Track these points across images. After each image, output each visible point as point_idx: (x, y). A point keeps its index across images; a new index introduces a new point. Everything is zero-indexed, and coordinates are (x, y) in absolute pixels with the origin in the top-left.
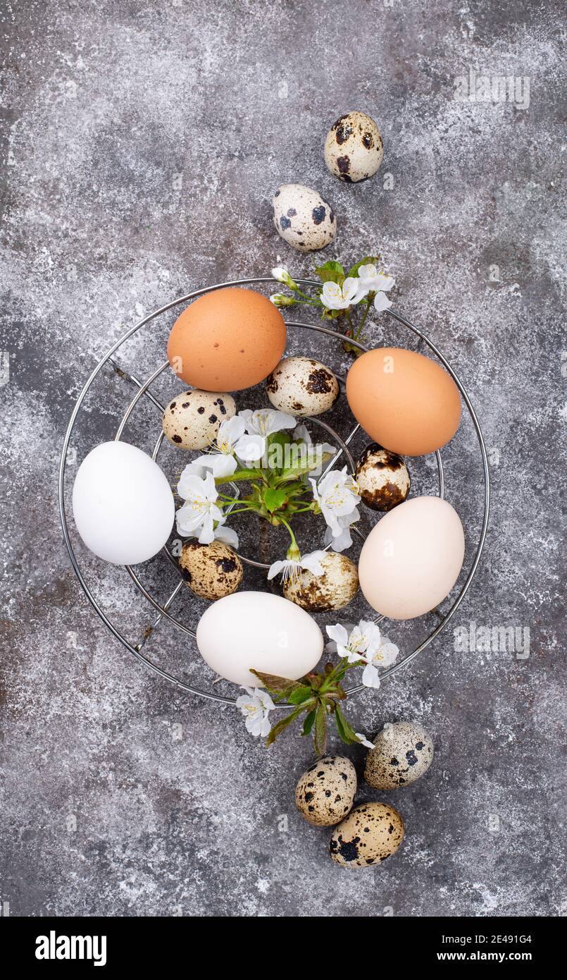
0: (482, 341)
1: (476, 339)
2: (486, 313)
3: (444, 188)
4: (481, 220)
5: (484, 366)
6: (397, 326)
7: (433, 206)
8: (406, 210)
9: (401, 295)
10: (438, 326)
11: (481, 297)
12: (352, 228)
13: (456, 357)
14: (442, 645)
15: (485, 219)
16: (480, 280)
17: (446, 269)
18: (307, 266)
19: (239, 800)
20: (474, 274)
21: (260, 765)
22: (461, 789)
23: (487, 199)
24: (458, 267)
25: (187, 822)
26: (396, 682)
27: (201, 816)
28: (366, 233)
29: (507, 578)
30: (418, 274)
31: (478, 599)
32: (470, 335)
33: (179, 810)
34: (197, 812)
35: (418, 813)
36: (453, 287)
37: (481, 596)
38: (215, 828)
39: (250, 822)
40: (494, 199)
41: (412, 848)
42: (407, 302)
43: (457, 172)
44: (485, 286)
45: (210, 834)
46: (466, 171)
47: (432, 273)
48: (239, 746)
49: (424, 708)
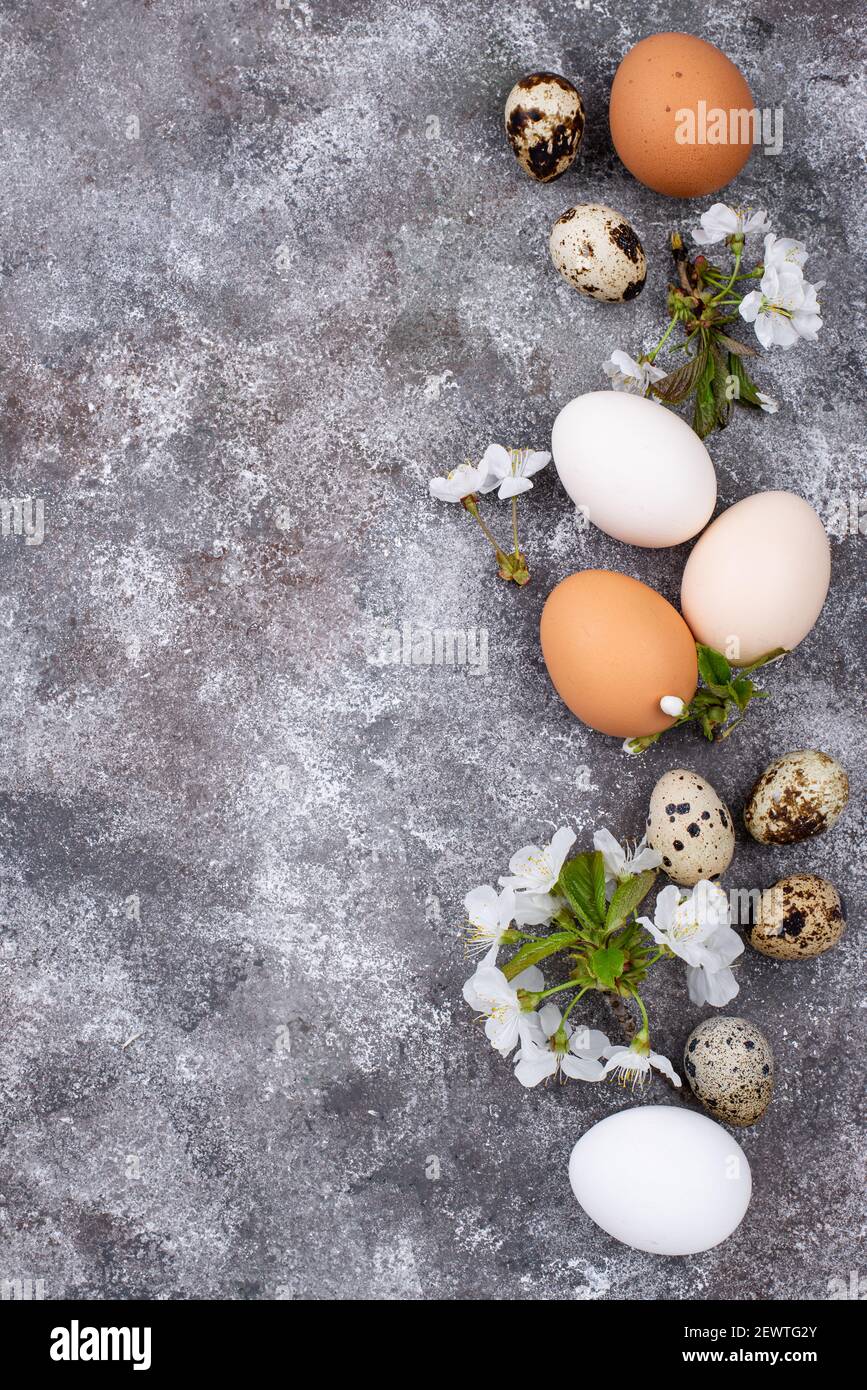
0: (414, 464)
1: (404, 463)
2: (412, 423)
3: (312, 253)
4: (377, 288)
5: (424, 500)
6: (284, 469)
7: (303, 283)
8: (263, 297)
9: (280, 422)
10: (345, 456)
11: (399, 401)
12: (190, 340)
13: (380, 496)
14: (447, 922)
15: (383, 286)
16: (393, 375)
17: (339, 371)
18: (135, 410)
19: (198, 1210)
20: (383, 369)
21: (217, 1153)
22: (520, 1127)
23: (379, 255)
24: (357, 364)
25: (128, 1258)
26: (391, 990)
27: (146, 1246)
28: (212, 343)
29: (523, 803)
30: (300, 387)
31: (486, 844)
32: (395, 459)
33: (112, 1243)
34: (139, 1241)
35: (463, 1174)
36: (356, 395)
37: (490, 838)
38: (172, 1259)
39: (220, 1239)
40: (389, 254)
41: (467, 1228)
42: (292, 431)
43: (328, 227)
44: (403, 383)
45: (166, 1269)
46: (340, 221)
47: (320, 380)
48: (181, 1132)
49: (440, 1020)
